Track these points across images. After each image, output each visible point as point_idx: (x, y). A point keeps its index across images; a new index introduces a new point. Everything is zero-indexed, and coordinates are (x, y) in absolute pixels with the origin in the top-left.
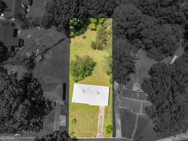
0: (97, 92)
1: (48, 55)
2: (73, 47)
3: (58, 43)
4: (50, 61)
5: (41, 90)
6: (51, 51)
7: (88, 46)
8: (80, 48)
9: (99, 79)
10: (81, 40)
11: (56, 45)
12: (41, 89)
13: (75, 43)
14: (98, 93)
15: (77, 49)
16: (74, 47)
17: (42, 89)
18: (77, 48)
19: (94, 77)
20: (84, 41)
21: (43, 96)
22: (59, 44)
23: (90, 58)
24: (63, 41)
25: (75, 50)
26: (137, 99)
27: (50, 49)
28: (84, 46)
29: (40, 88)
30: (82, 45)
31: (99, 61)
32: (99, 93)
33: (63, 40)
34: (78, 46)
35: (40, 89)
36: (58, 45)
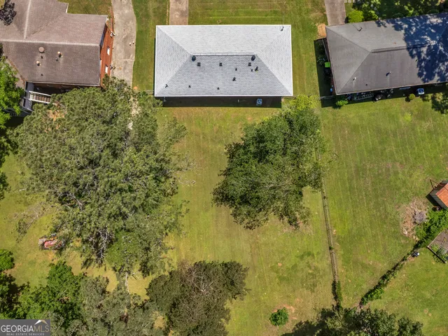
0: (199, 65)
1: (417, 218)
2: (319, 266)
3: (384, 277)
4: (403, 190)
5: (414, 52)
6: (406, 238)
7: (259, 277)
8: (289, 265)
9: (197, 135)
10: (290, 304)
11: (394, 268)
12: (416, 58)
13: (315, 285)
14: (195, 63)
15: (302, 257)
16: (316, 269)
17: (412, 56)
18: (302, 265)
19: (220, 141)
20: (277, 300)
21: (403, 31)
22: (379, 275)
23: (244, 224)
24: (366, 288)
25: (309, 254)
26: (43, 45)
27: (416, 247)
28: (274, 274)
29: (420, 61)
30: (282, 279)
31: (207, 210)
32: (194, 59)
33: (370, 292)
34: (300, 274)
35: (419, 54)
36: (384, 267)
